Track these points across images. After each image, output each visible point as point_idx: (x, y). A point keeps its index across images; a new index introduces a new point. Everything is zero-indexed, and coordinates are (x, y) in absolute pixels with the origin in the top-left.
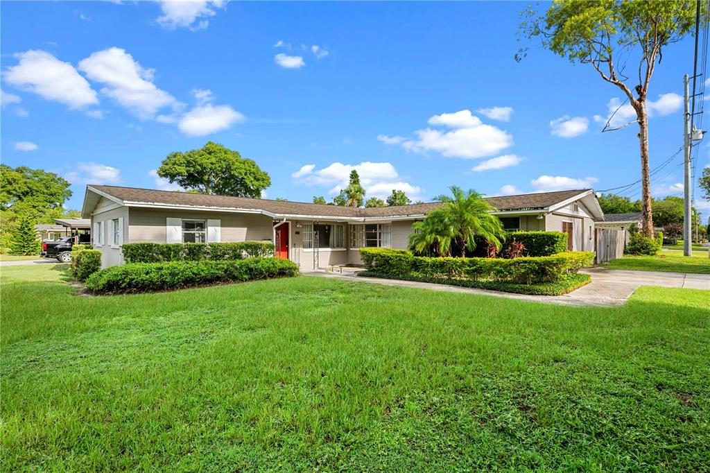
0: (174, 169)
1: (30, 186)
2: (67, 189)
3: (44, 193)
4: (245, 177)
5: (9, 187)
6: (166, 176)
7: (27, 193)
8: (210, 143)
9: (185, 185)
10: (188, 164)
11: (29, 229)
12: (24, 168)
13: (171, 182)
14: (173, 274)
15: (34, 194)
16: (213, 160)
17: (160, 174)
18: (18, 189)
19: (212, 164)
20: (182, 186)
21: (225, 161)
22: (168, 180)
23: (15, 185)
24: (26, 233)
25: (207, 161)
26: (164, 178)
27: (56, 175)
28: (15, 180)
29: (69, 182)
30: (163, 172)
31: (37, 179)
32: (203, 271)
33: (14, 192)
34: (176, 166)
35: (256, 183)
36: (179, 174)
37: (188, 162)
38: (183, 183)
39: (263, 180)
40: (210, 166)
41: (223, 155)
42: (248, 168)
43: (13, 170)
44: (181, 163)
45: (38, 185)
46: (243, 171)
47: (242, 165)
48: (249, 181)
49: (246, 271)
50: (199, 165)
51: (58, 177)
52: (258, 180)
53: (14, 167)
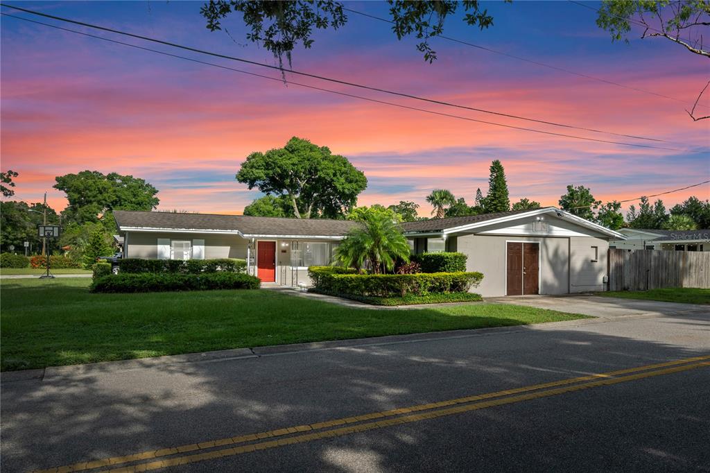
0: (251, 173)
1: (119, 194)
2: (154, 196)
3: (131, 202)
4: (335, 179)
5: (100, 197)
6: (244, 181)
7: (116, 202)
8: (294, 138)
9: (267, 190)
10: (267, 166)
11: (100, 245)
12: (114, 174)
13: (250, 188)
14: (142, 282)
15: (122, 203)
16: (295, 160)
17: (239, 180)
18: (107, 199)
19: (294, 165)
20: (263, 191)
21: (309, 160)
22: (246, 185)
23: (105, 195)
24: (97, 249)
25: (287, 162)
26: (243, 184)
27: (144, 181)
28: (105, 189)
29: (157, 189)
30: (242, 176)
31: (125, 186)
32: (166, 280)
33: (104, 202)
34: (254, 170)
35: (348, 186)
36: (259, 178)
37: (267, 164)
38: (265, 188)
39: (357, 181)
40: (291, 167)
41: (308, 153)
42: (337, 167)
43: (104, 177)
44: (259, 166)
45: (126, 193)
46: (331, 172)
47: (331, 165)
48: (340, 183)
49: (205, 283)
50: (279, 167)
51: (146, 183)
52: (351, 182)
53: (106, 174)
